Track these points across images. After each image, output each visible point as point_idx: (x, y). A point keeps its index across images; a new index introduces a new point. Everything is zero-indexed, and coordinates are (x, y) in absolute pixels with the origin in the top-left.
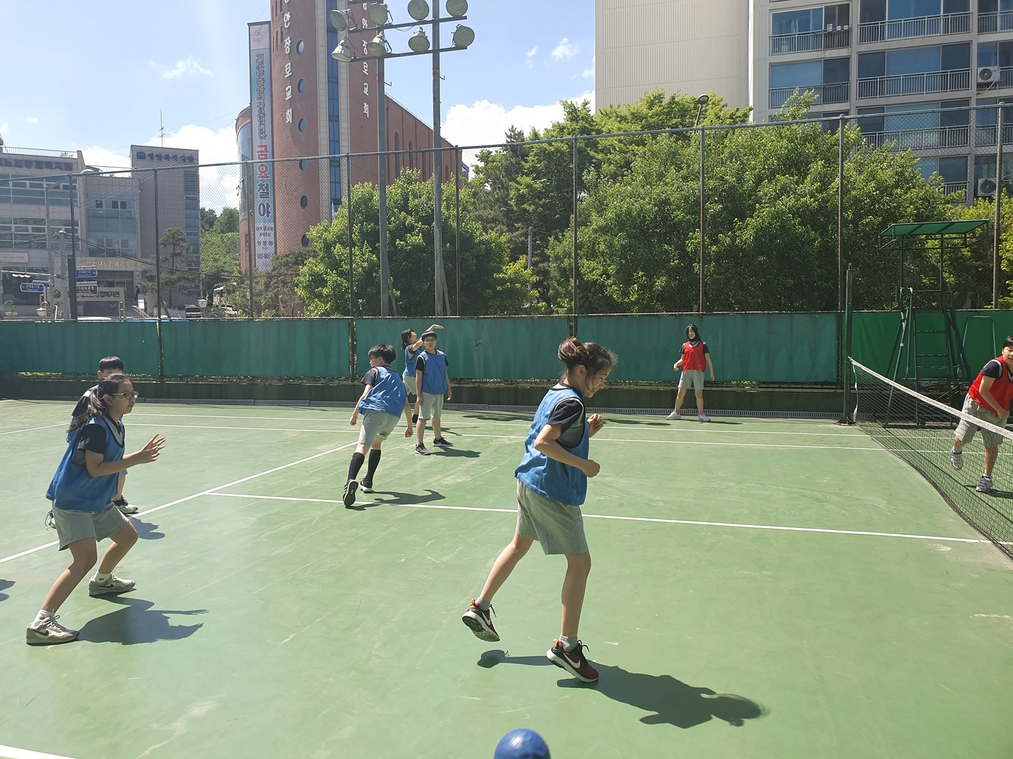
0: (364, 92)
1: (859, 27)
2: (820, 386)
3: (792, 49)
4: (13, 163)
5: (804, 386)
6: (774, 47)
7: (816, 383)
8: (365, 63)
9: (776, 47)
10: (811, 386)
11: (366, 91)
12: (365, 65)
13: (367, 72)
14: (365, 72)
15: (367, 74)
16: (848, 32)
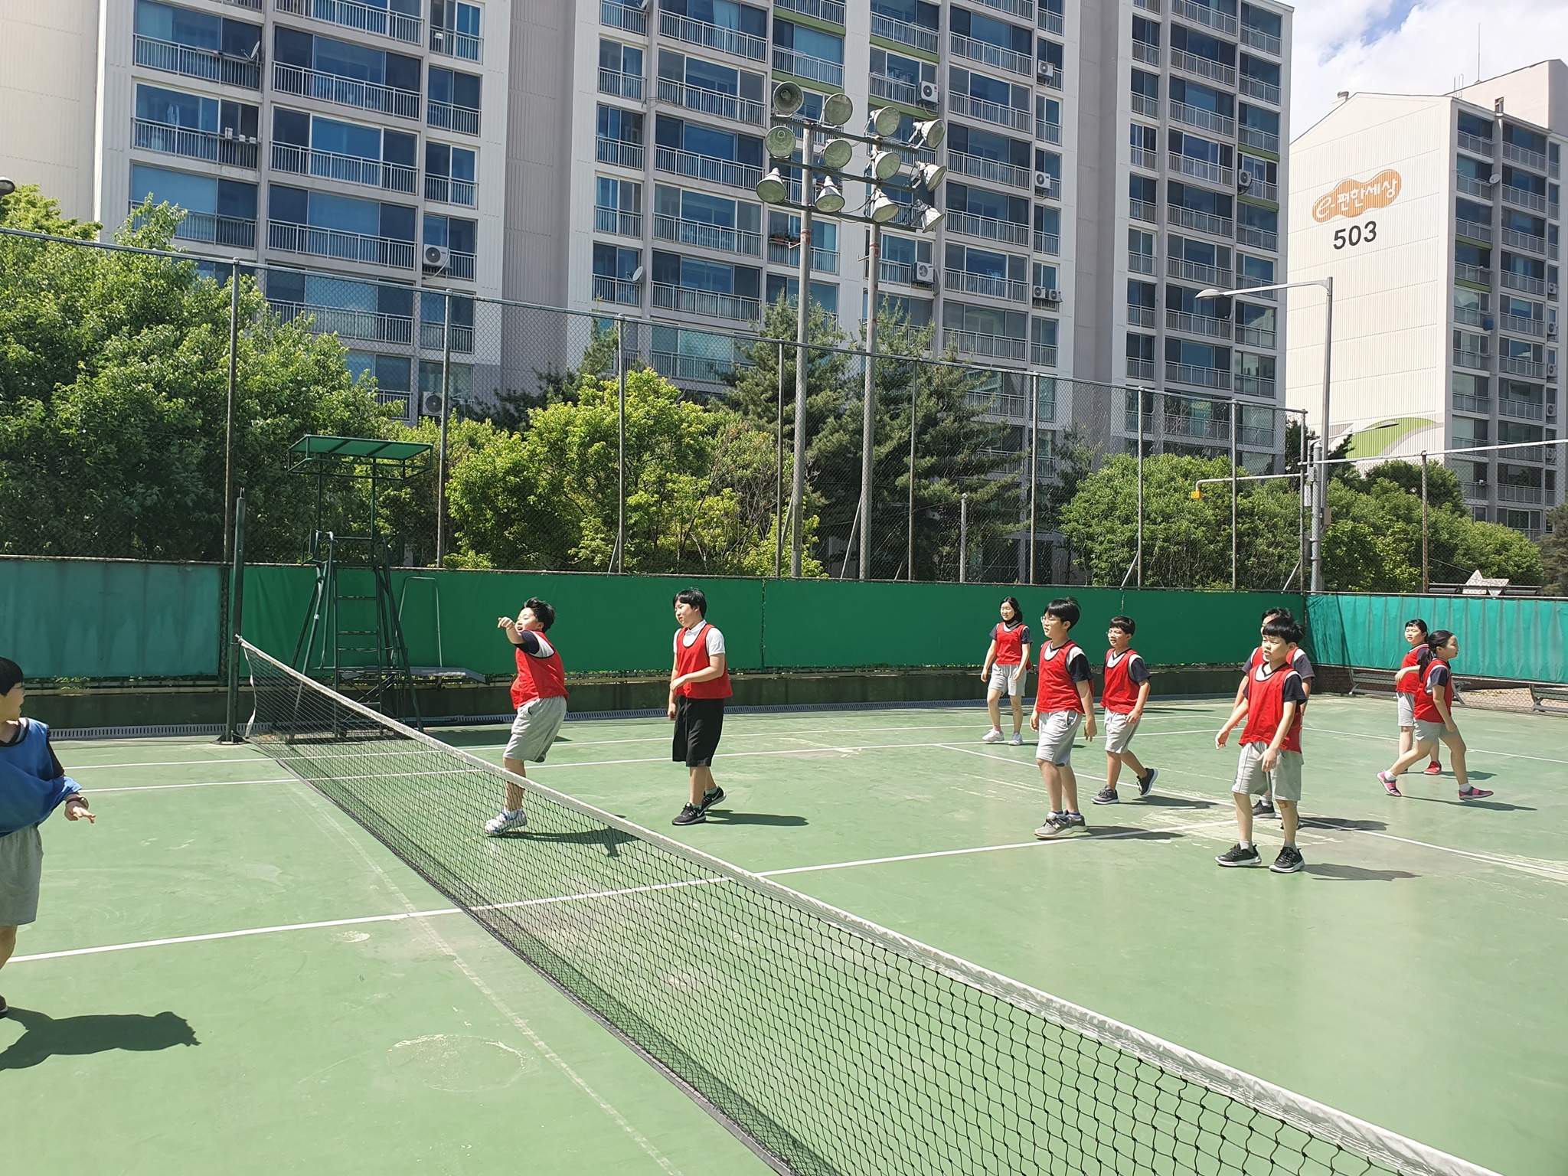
1: (272, 145)
2: (191, 683)
3: (168, 147)
5: (164, 683)
6: (139, 136)
7: (184, 678)
9: (143, 137)
10: (176, 683)
16: (256, 148)
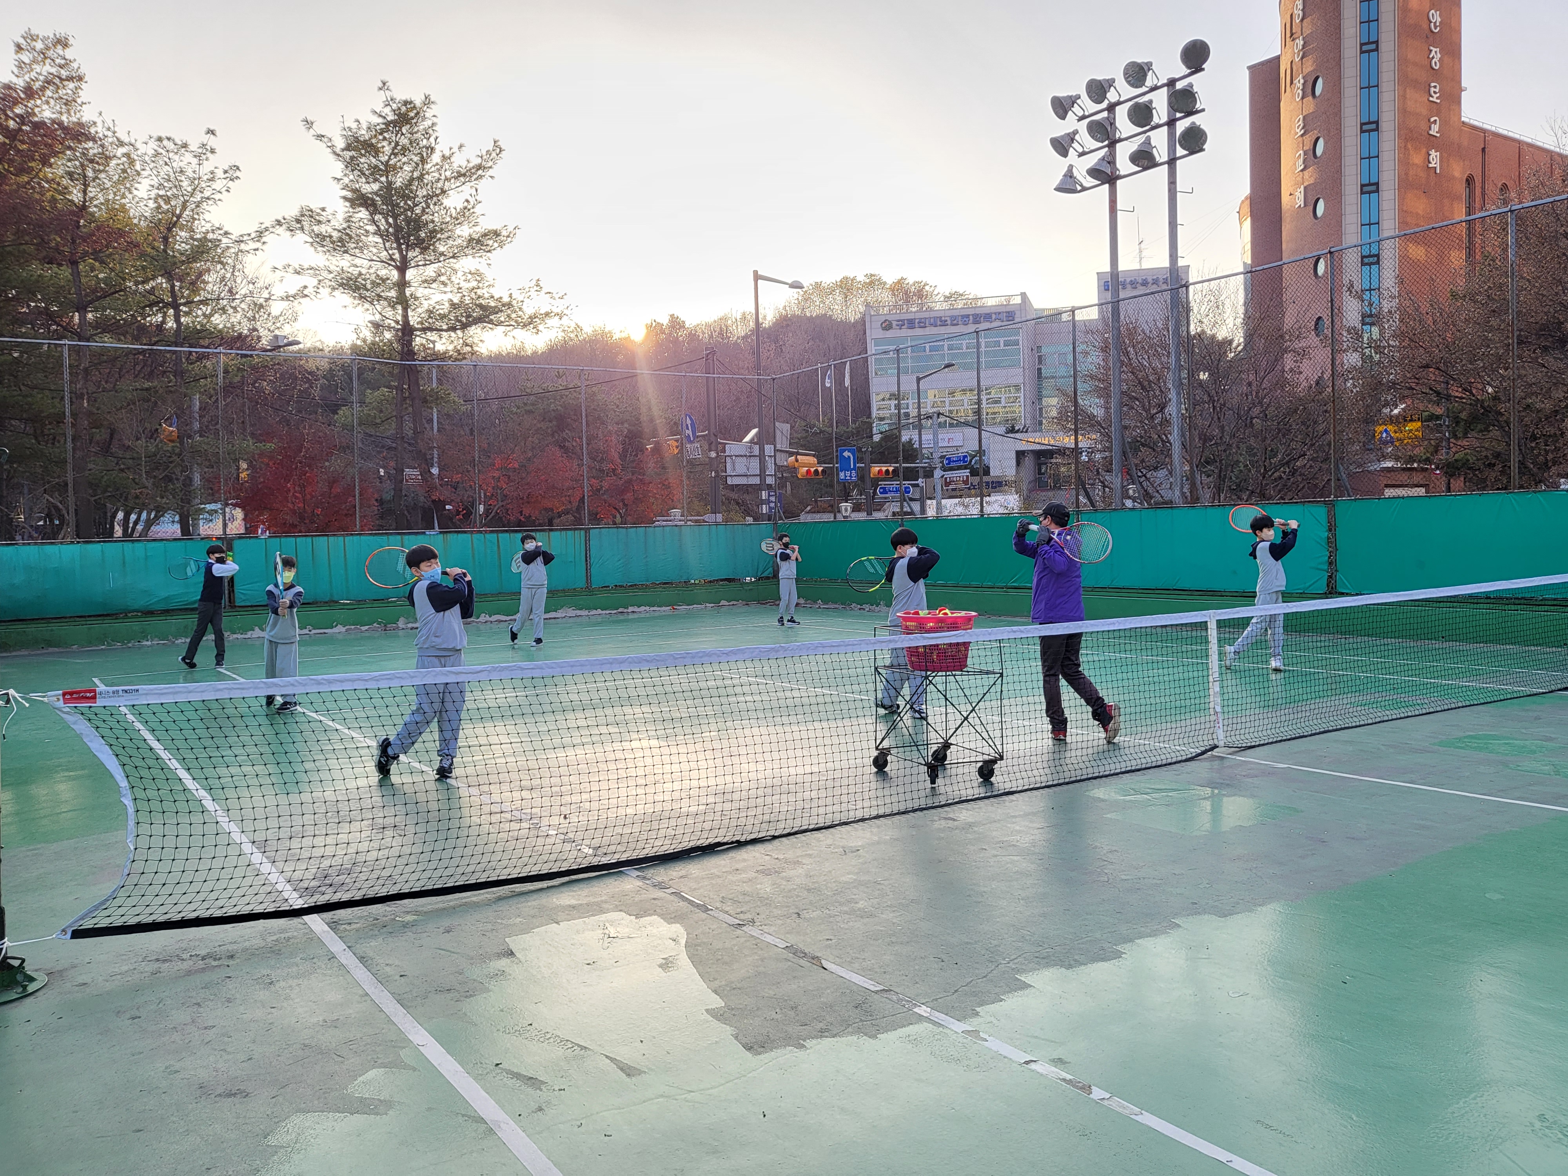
0: (1431, 132)
4: (949, 322)
8: (1433, 84)
11: (1435, 130)
12: (1435, 87)
13: (1437, 98)
14: (1434, 100)
15: (1438, 101)
